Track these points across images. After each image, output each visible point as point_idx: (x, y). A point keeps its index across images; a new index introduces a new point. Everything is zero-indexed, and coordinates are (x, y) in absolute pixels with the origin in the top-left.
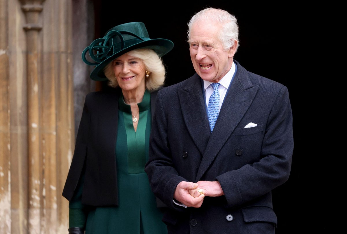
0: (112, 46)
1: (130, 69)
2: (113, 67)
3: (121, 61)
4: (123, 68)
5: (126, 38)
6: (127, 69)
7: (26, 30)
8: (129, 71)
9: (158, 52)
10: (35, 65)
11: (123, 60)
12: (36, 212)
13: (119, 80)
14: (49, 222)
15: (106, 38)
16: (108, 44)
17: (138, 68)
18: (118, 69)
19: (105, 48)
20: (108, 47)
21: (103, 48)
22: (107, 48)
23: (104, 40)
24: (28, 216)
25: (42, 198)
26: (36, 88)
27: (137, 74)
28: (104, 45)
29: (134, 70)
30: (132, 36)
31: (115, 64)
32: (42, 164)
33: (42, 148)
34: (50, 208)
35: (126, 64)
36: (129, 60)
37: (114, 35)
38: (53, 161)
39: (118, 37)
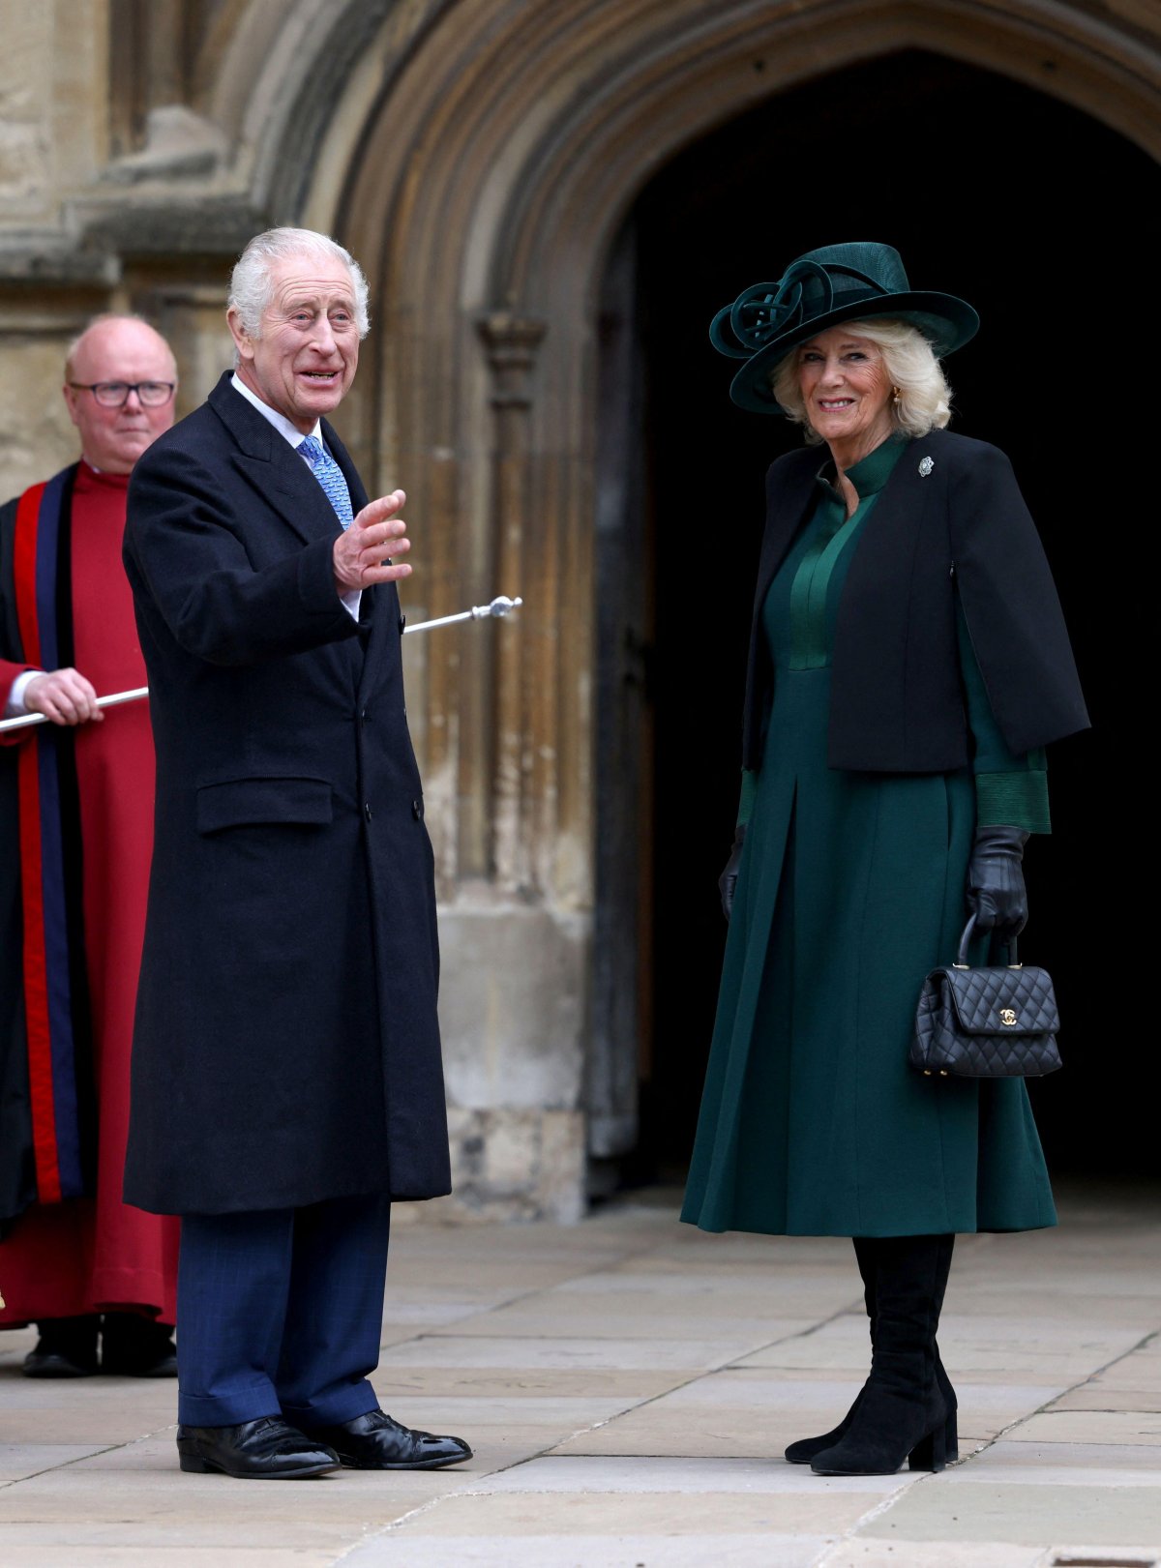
0: (799, 305)
1: (843, 374)
2: (797, 370)
3: (821, 351)
4: (823, 371)
5: (839, 284)
6: (832, 375)
7: (498, 407)
8: (840, 382)
9: (925, 332)
10: (515, 482)
11: (824, 349)
12: (509, 806)
13: (812, 406)
14: (537, 827)
15: (782, 283)
16: (787, 298)
17: (863, 374)
18: (810, 374)
19: (778, 309)
20: (785, 307)
21: (774, 308)
22: (784, 310)
23: (778, 287)
24: (492, 812)
25: (524, 775)
26: (514, 534)
27: (861, 392)
28: (776, 301)
29: (853, 378)
30: (856, 281)
31: (802, 358)
32: (523, 699)
33: (525, 665)
34: (538, 796)
35: (833, 360)
36: (844, 347)
37: (807, 275)
38: (549, 694)
39: (819, 280)
